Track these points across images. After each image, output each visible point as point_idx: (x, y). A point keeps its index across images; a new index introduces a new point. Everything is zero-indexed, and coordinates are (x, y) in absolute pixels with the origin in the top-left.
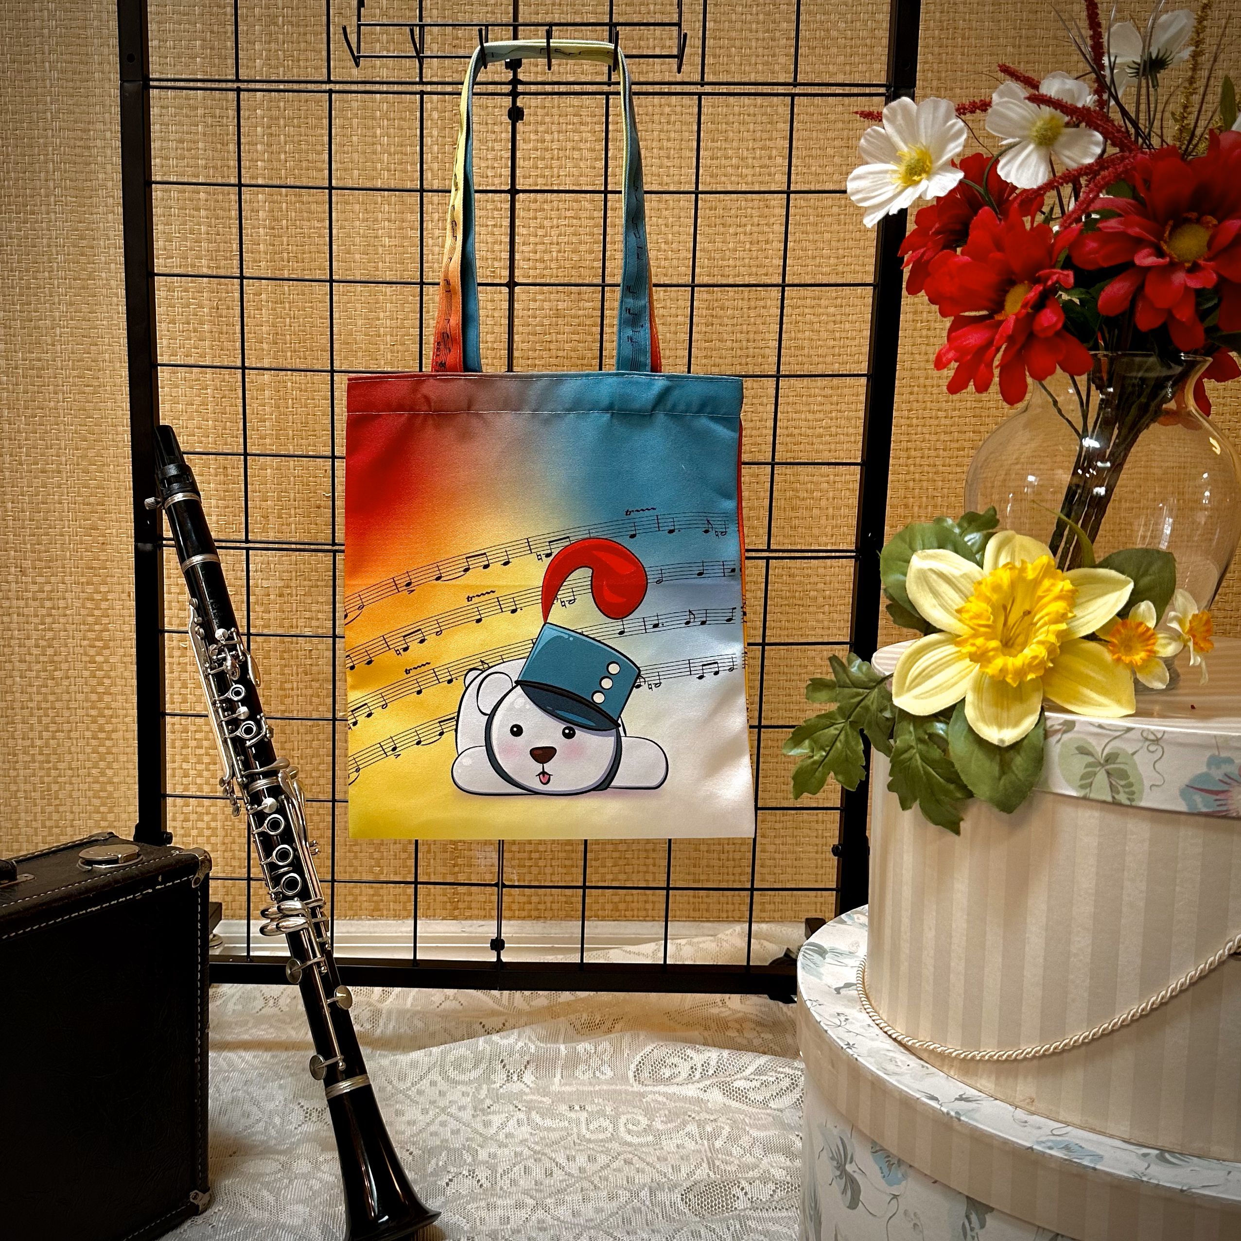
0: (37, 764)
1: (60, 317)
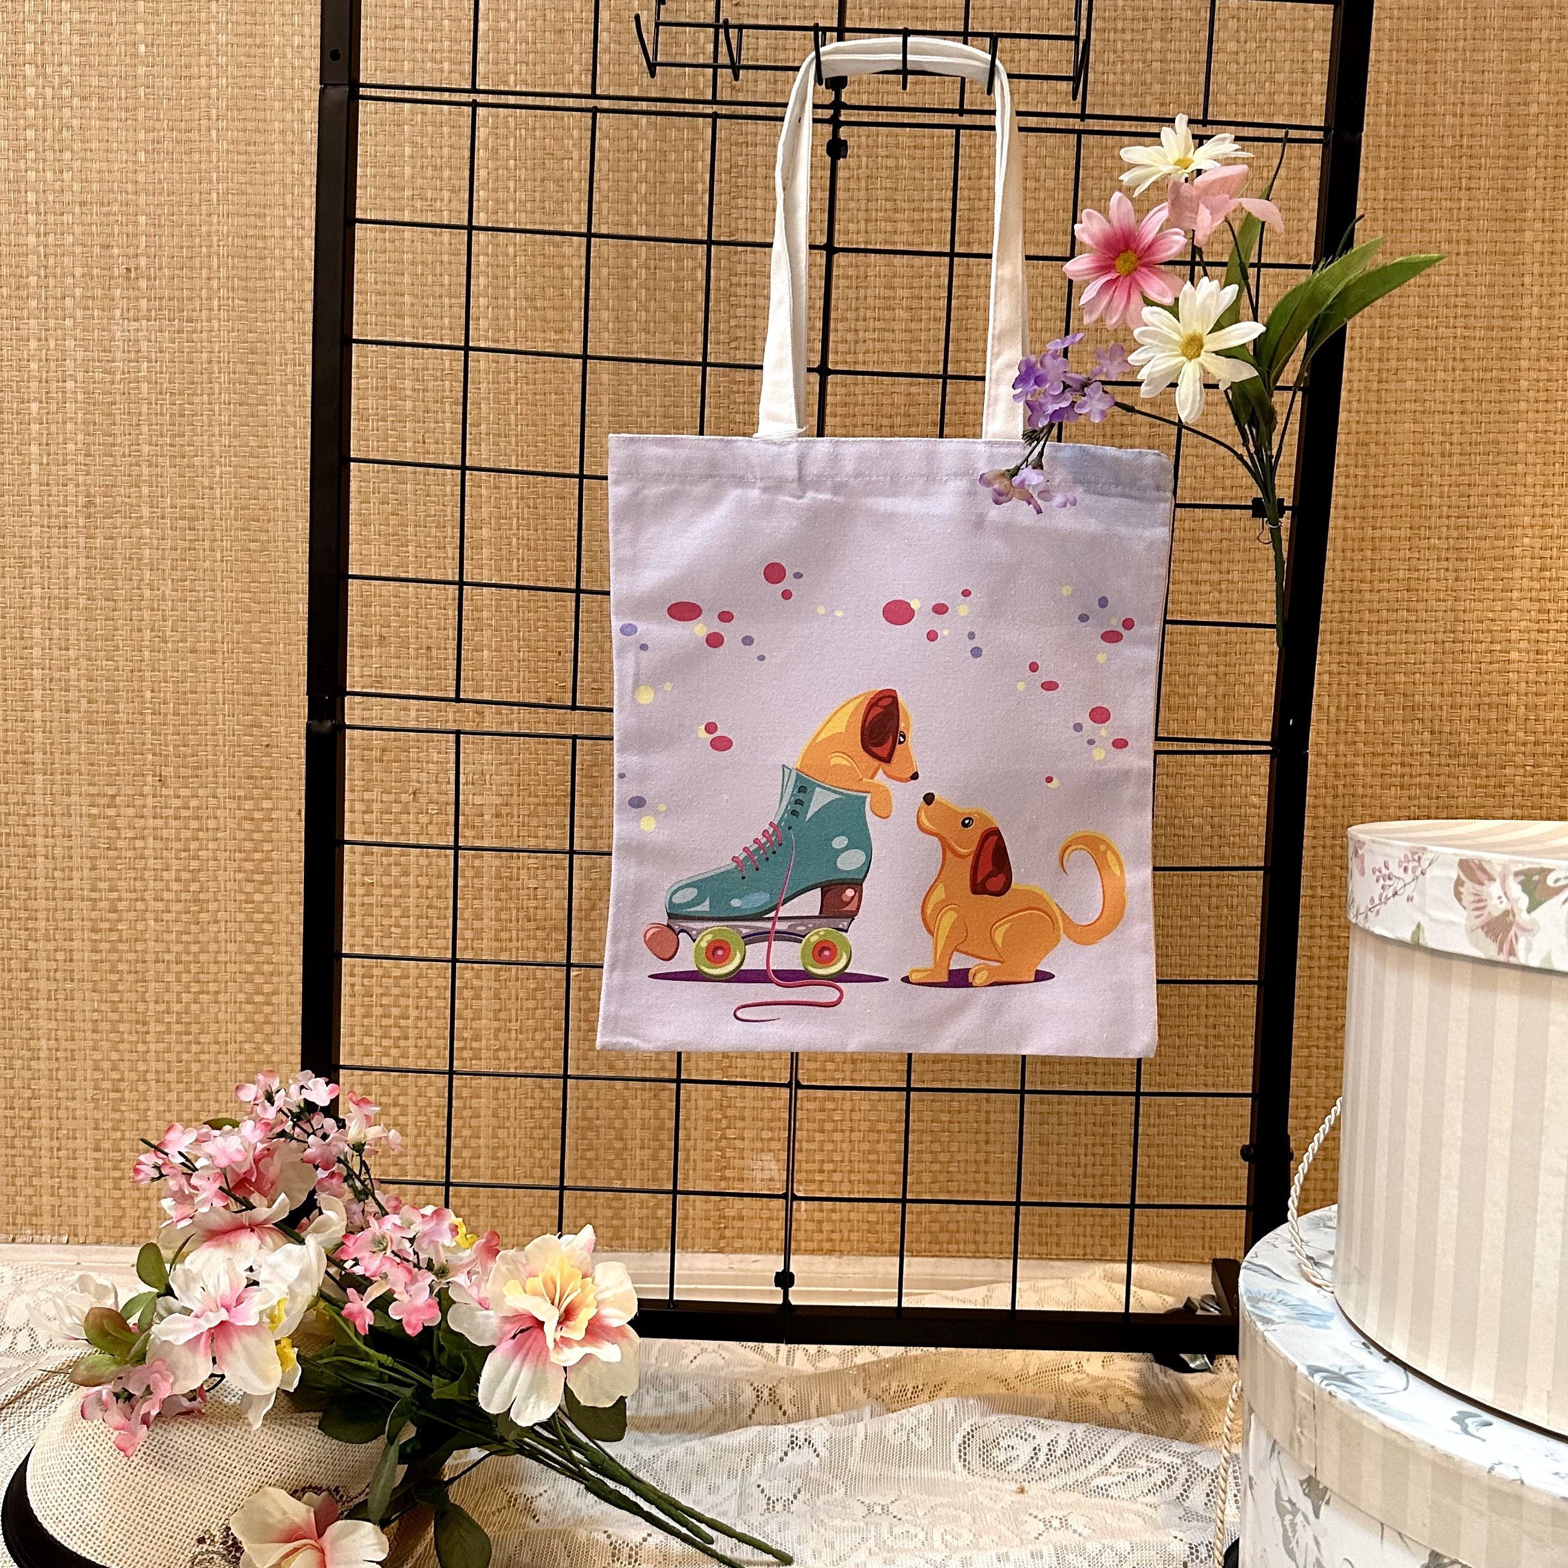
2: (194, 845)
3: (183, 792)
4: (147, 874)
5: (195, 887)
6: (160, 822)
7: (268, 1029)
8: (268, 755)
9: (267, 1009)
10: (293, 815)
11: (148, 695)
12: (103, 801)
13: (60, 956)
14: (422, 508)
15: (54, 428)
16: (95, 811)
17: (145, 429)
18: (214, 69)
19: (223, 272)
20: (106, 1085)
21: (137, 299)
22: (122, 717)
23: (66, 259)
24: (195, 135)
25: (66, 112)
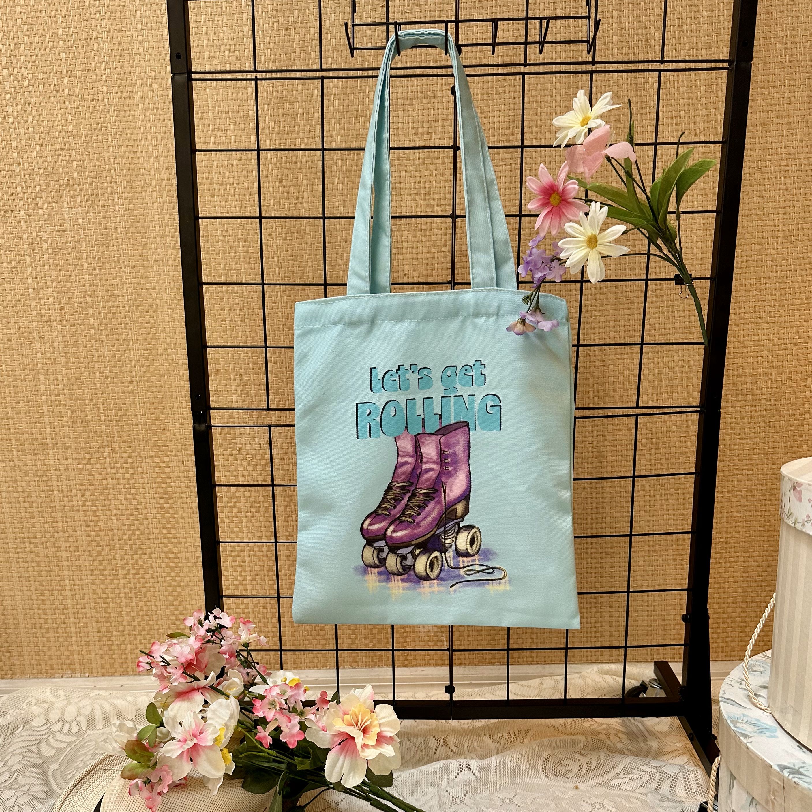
0: (131, 576)
1: (126, 276)
2: (132, 481)
3: (124, 455)
4: (110, 497)
5: (134, 502)
6: (114, 471)
7: (177, 570)
8: (164, 434)
9: (176, 560)
11: (101, 406)
12: (85, 461)
13: (71, 539)
14: (231, 300)
15: (39, 269)
16: (80, 467)
17: (85, 266)
18: (103, 64)
19: (118, 179)
20: (100, 601)
21: (75, 196)
22: (89, 418)
23: (35, 177)
24: (96, 103)
25: (27, 95)
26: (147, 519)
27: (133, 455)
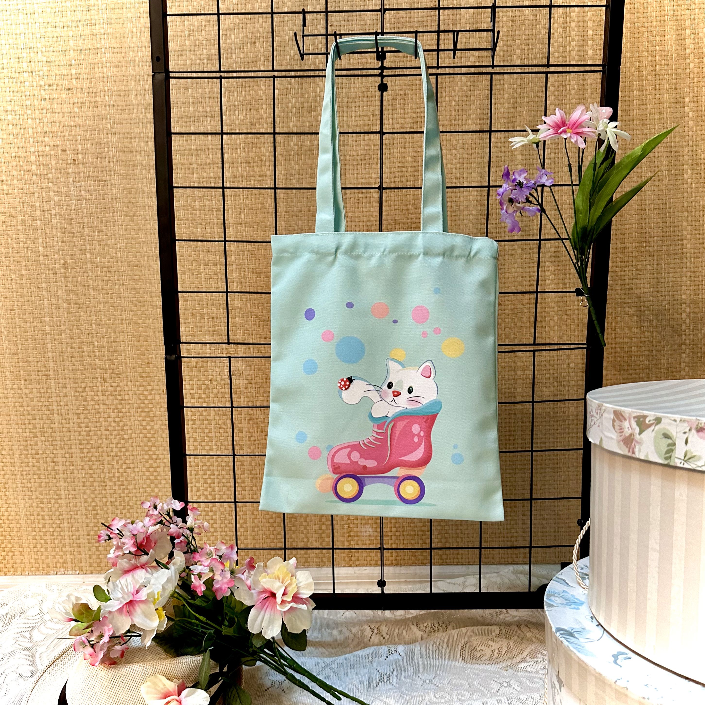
0: (117, 487)
1: (119, 237)
2: (120, 407)
3: (114, 384)
4: (101, 420)
5: (121, 424)
6: (105, 398)
7: (156, 482)
8: (148, 367)
9: (155, 474)
10: (161, 392)
11: (96, 344)
12: (81, 390)
13: (67, 455)
14: (206, 257)
15: (48, 232)
16: (77, 394)
17: (86, 229)
18: (105, 69)
19: (115, 159)
20: (90, 508)
21: (79, 173)
22: (85, 354)
23: (47, 157)
24: (98, 99)
25: (43, 92)
26: (132, 438)
27: (121, 384)
